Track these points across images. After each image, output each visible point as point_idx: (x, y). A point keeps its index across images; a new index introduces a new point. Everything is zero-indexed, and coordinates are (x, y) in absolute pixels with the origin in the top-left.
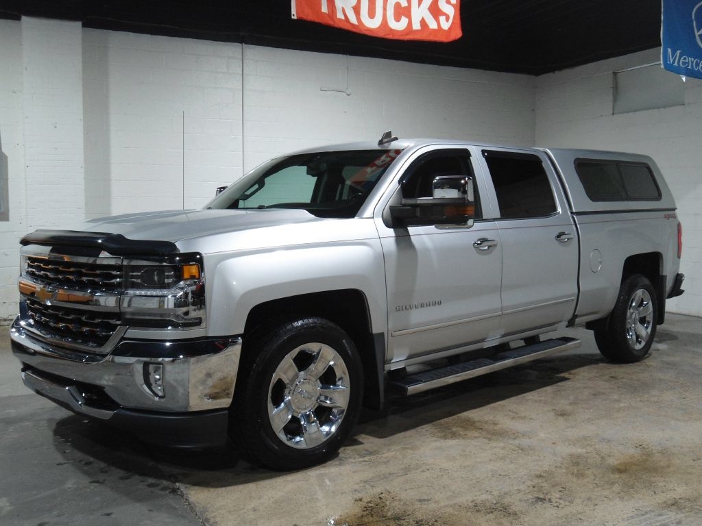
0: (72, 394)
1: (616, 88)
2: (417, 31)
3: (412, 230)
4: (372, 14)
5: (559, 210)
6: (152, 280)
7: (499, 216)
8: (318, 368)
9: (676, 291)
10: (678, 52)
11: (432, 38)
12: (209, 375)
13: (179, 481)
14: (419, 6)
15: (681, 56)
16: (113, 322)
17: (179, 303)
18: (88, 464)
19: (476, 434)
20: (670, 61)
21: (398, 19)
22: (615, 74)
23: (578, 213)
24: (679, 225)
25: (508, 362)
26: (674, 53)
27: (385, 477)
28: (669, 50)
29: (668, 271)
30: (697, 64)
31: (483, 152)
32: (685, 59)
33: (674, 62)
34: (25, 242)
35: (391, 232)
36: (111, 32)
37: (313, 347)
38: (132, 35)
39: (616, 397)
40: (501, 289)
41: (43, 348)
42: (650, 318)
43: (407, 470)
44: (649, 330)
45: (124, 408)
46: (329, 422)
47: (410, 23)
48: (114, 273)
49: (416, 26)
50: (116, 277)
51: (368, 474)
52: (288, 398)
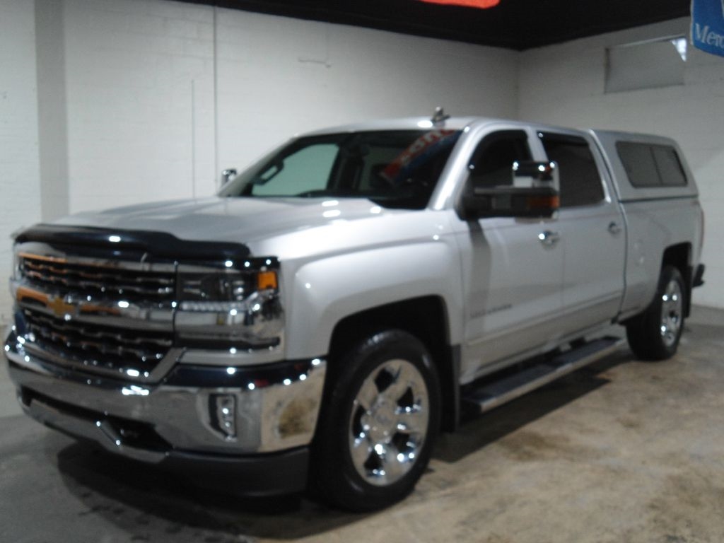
0: (104, 432)
1: (608, 66)
3: (484, 223)
5: (608, 199)
6: (217, 292)
8: (397, 389)
9: (699, 282)
10: (706, 28)
12: (279, 404)
13: (244, 533)
15: (709, 31)
16: (162, 342)
17: (249, 319)
18: (118, 512)
19: (552, 453)
22: (607, 51)
23: (624, 202)
24: (702, 214)
25: (567, 368)
26: (702, 28)
27: (483, 515)
28: (698, 25)
29: (694, 262)
31: (538, 132)
32: (712, 36)
33: (701, 38)
34: (22, 238)
35: (464, 226)
37: (394, 365)
39: (671, 401)
40: (562, 287)
41: (45, 367)
42: (679, 312)
43: (502, 505)
44: (678, 324)
45: (179, 450)
46: (405, 450)
48: (163, 281)
50: (163, 286)
51: (461, 513)
52: (366, 427)
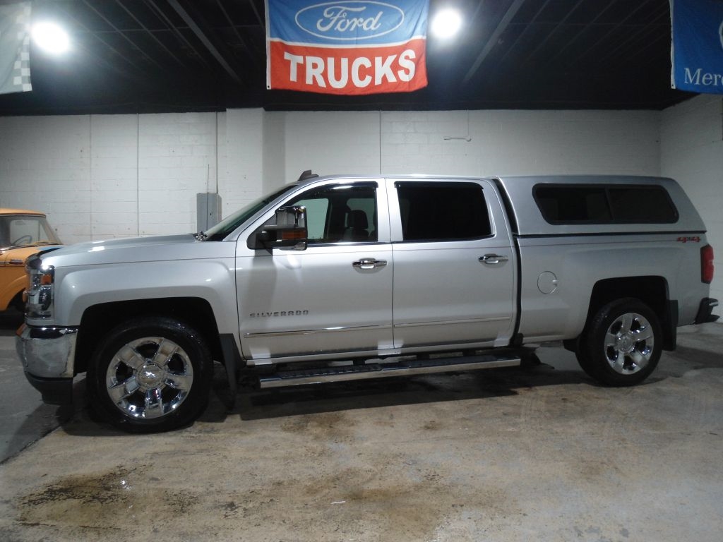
2: (379, 86)
4: (338, 77)
5: (495, 233)
7: (402, 239)
10: (699, 71)
11: (392, 90)
14: (383, 64)
15: (702, 74)
20: (688, 80)
21: (362, 78)
26: (693, 73)
30: (719, 80)
32: (708, 76)
36: (287, 112)
38: (301, 113)
42: (650, 343)
47: (373, 80)
49: (378, 81)
